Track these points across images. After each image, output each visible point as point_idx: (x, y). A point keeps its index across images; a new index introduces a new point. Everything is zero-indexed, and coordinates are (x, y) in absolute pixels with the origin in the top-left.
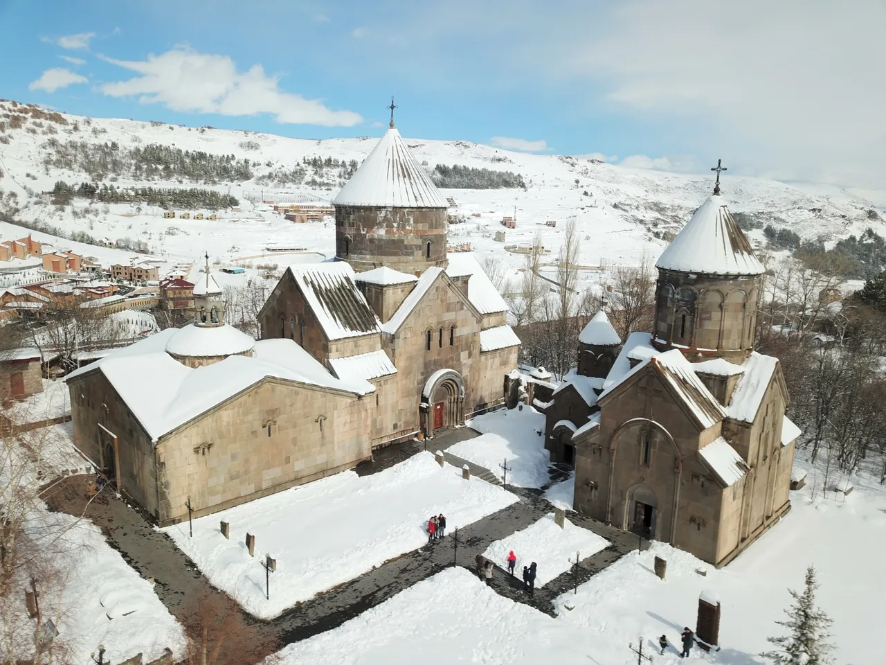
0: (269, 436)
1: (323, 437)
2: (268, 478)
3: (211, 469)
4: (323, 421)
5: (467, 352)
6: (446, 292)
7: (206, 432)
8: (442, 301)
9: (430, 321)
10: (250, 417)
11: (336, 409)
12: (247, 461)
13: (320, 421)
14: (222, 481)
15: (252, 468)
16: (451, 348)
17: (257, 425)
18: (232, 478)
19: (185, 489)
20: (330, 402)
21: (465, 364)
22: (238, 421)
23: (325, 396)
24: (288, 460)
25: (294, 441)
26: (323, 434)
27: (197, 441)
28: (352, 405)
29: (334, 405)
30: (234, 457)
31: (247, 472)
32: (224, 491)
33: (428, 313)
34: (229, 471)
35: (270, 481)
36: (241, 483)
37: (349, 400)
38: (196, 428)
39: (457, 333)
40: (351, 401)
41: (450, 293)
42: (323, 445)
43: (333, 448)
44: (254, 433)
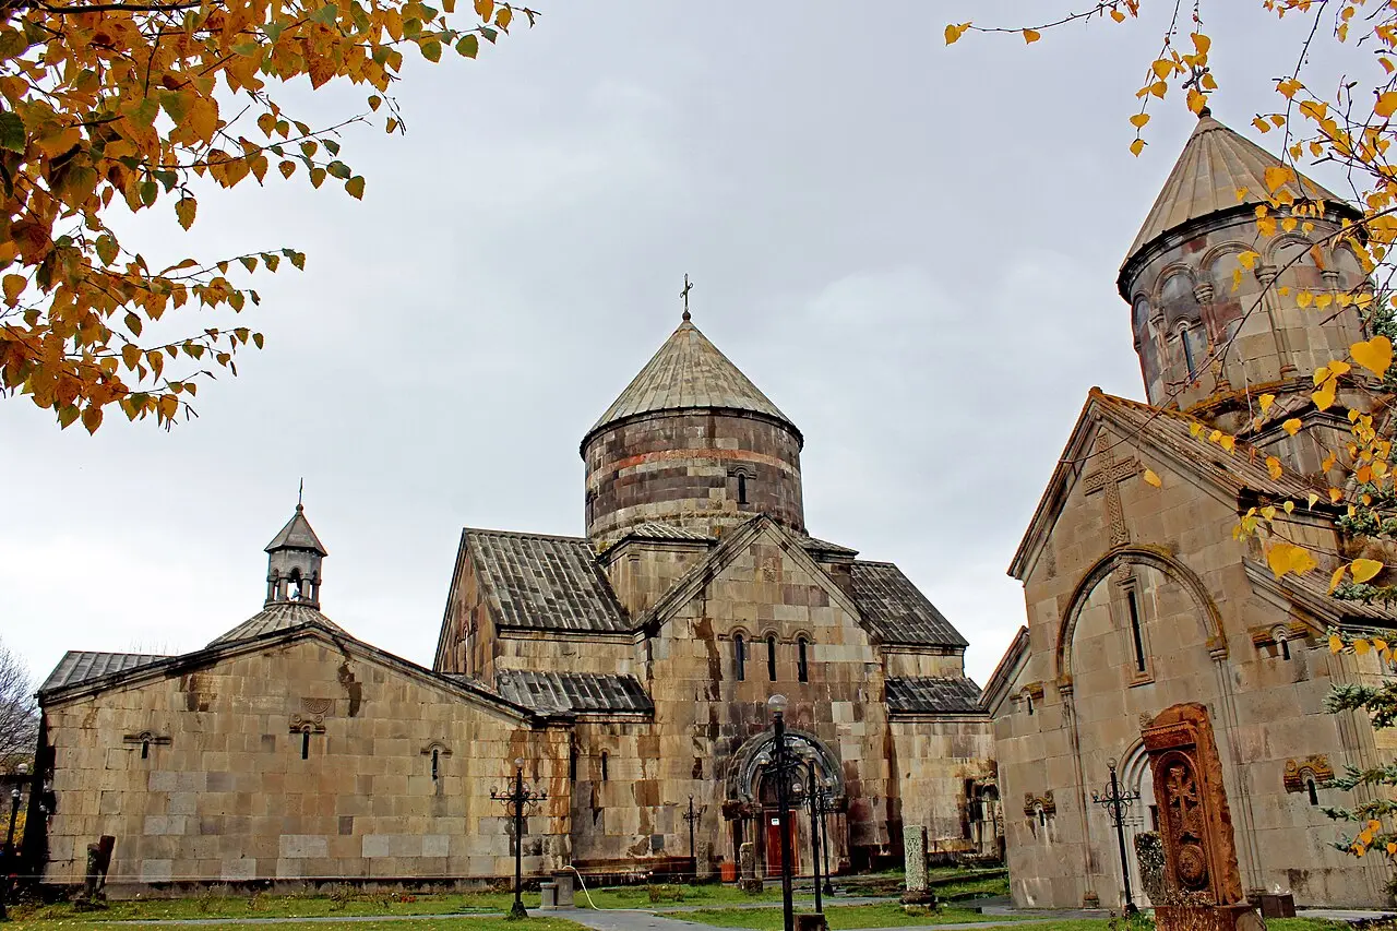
0: (305, 756)
1: (439, 795)
2: (293, 854)
3: (157, 794)
4: (441, 760)
5: (849, 705)
6: (779, 561)
7: (158, 706)
8: (769, 577)
9: (741, 614)
10: (264, 703)
11: (476, 737)
12: (244, 800)
13: (435, 753)
14: (180, 827)
15: (255, 819)
16: (804, 689)
17: (279, 726)
18: (203, 830)
19: (90, 821)
20: (460, 717)
21: (847, 733)
22: (234, 704)
23: (448, 701)
24: (346, 826)
25: (367, 784)
26: (440, 788)
27: (136, 722)
28: (517, 737)
29: (469, 726)
30: (214, 781)
31: (242, 825)
32: (180, 856)
33: (734, 595)
34: (199, 810)
35: (297, 866)
36: (225, 847)
37: (511, 727)
38: (137, 694)
39: (817, 654)
40: (515, 728)
41: (787, 564)
42: (439, 813)
43: (466, 830)
44: (269, 739)
